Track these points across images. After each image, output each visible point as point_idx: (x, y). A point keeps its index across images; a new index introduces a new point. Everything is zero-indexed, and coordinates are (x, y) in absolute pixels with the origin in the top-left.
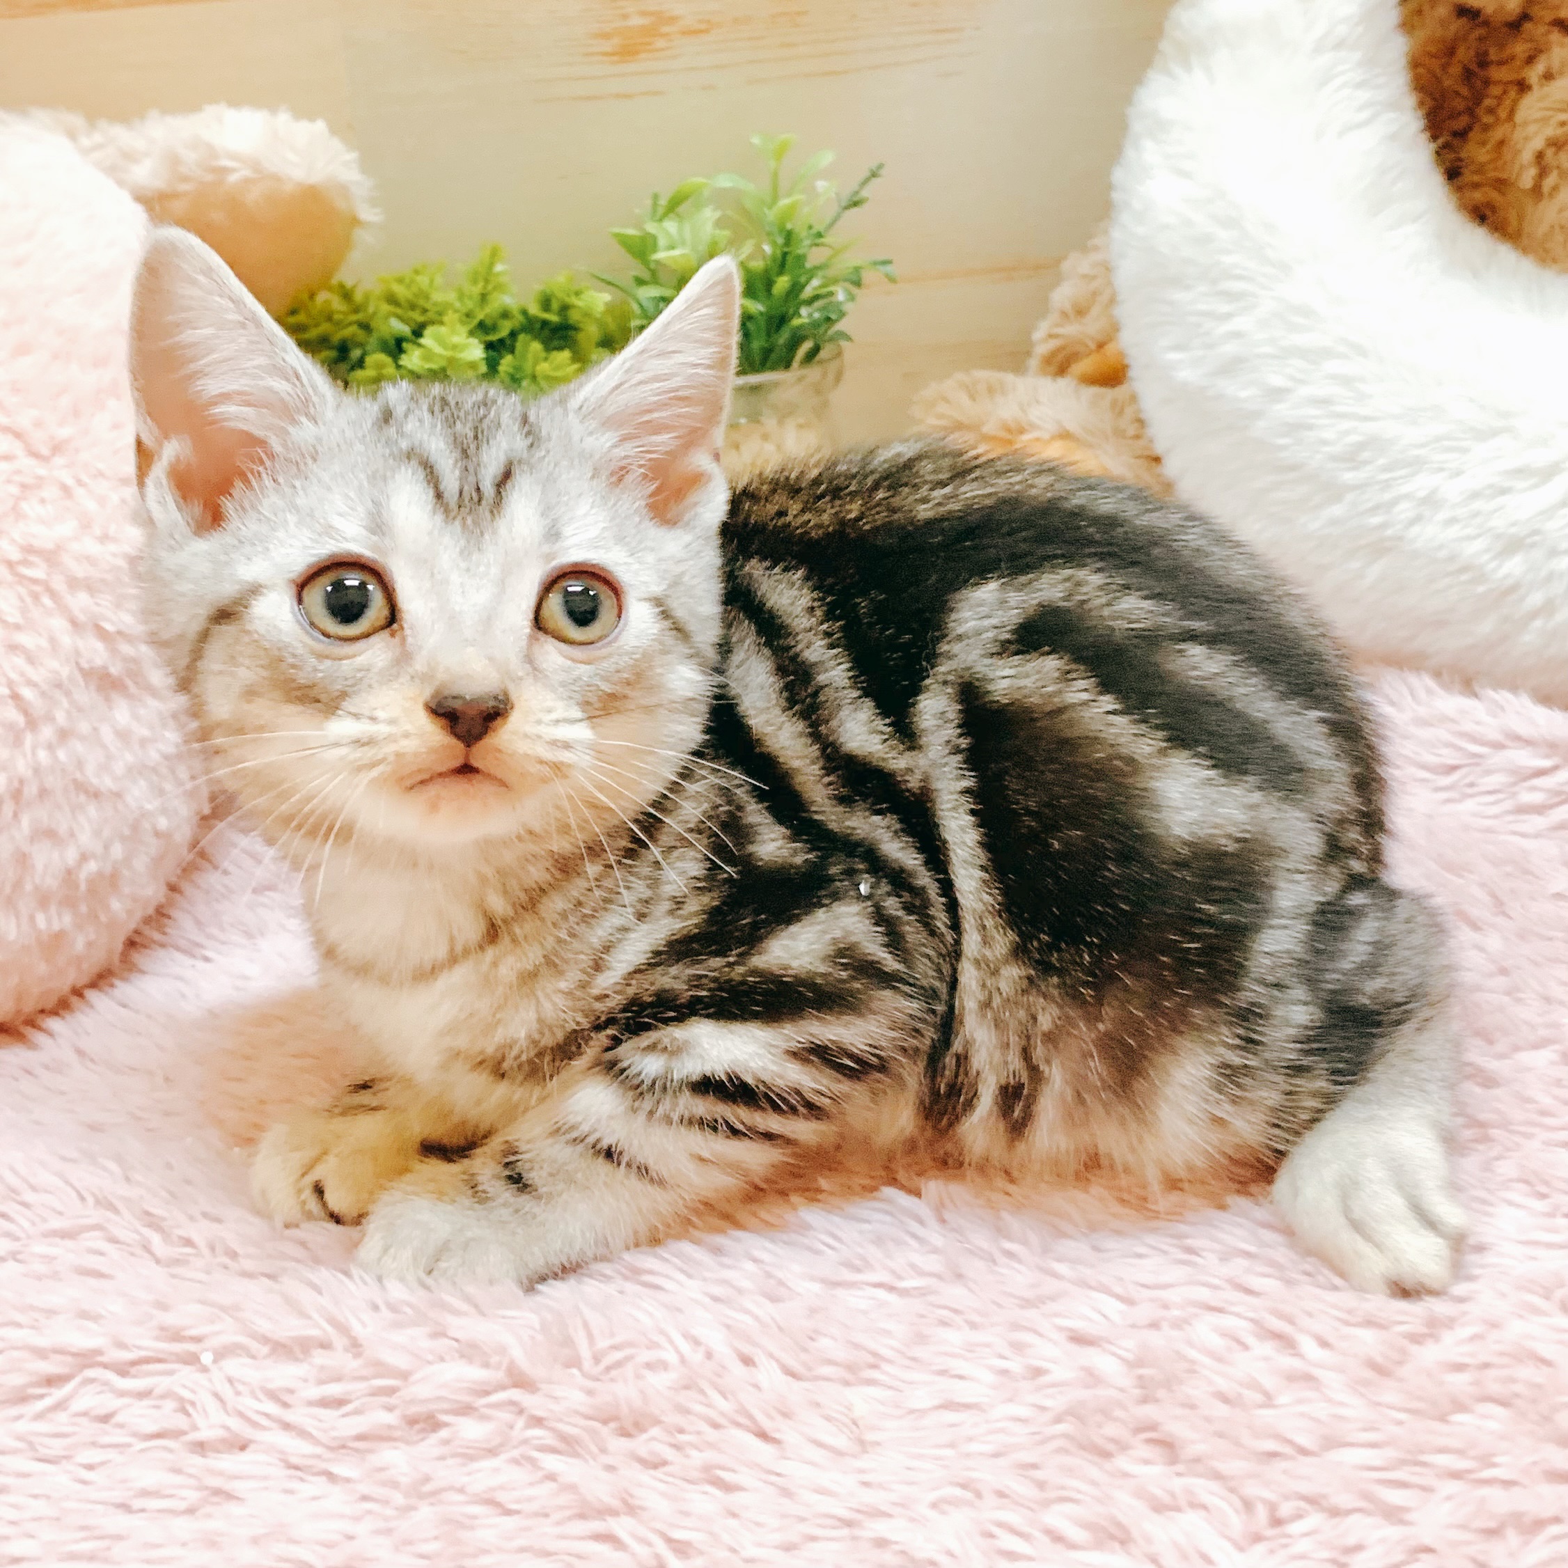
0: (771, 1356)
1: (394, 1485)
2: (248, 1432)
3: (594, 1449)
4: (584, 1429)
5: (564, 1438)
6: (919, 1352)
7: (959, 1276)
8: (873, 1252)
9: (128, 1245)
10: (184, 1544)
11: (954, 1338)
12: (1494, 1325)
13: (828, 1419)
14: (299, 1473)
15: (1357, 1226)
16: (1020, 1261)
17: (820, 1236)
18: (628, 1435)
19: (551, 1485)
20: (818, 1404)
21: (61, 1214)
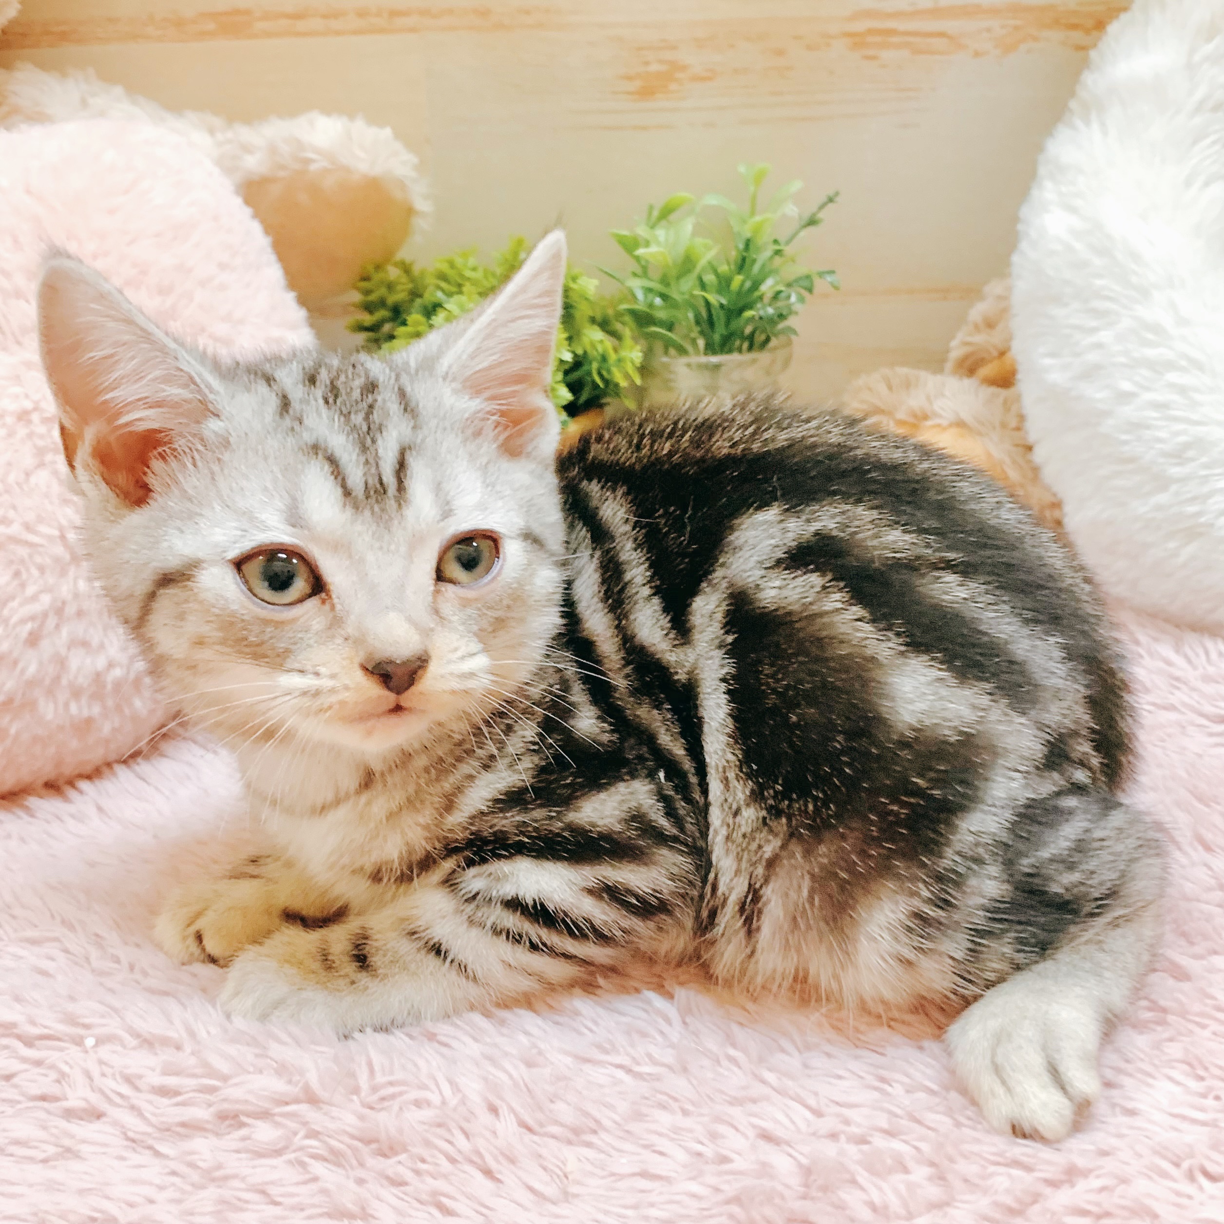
0: (512, 1110)
1: (192, 1165)
2: (104, 1106)
3: (354, 1162)
4: (349, 1146)
5: (332, 1151)
6: (634, 1127)
7: (685, 1070)
8: (621, 1040)
9: (75, 955)
10: (31, 1186)
11: (664, 1119)
13: (545, 1169)
14: (134, 1145)
15: (997, 1070)
16: (740, 1067)
17: (585, 1022)
18: (385, 1156)
19: (314, 1187)
20: (540, 1156)
21: (35, 926)
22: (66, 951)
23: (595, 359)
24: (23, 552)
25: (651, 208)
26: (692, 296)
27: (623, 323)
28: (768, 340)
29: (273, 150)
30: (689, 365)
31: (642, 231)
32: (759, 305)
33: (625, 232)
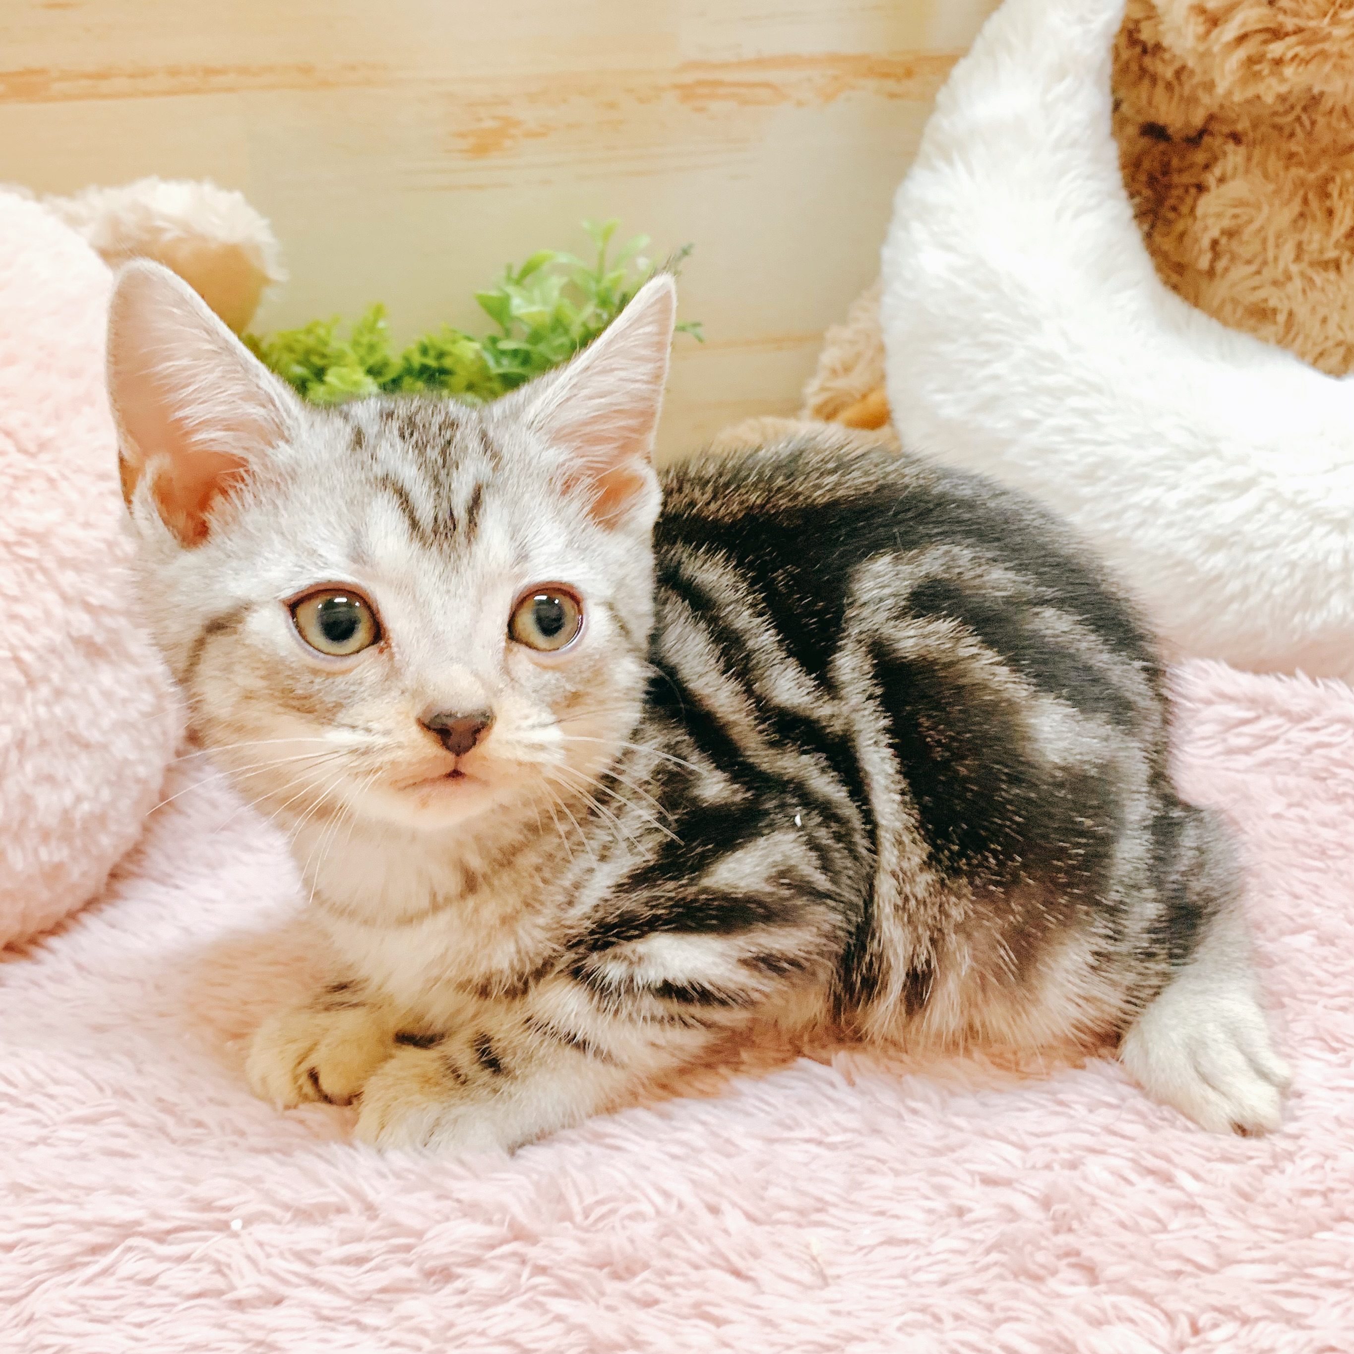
0: (734, 1204)
2: (280, 1289)
3: (593, 1292)
4: (584, 1275)
5: (566, 1283)
6: (859, 1196)
7: (877, 1131)
8: (801, 1113)
12: (1329, 1156)
13: (791, 1257)
15: (1206, 1079)
20: (780, 1245)
21: (83, 1103)
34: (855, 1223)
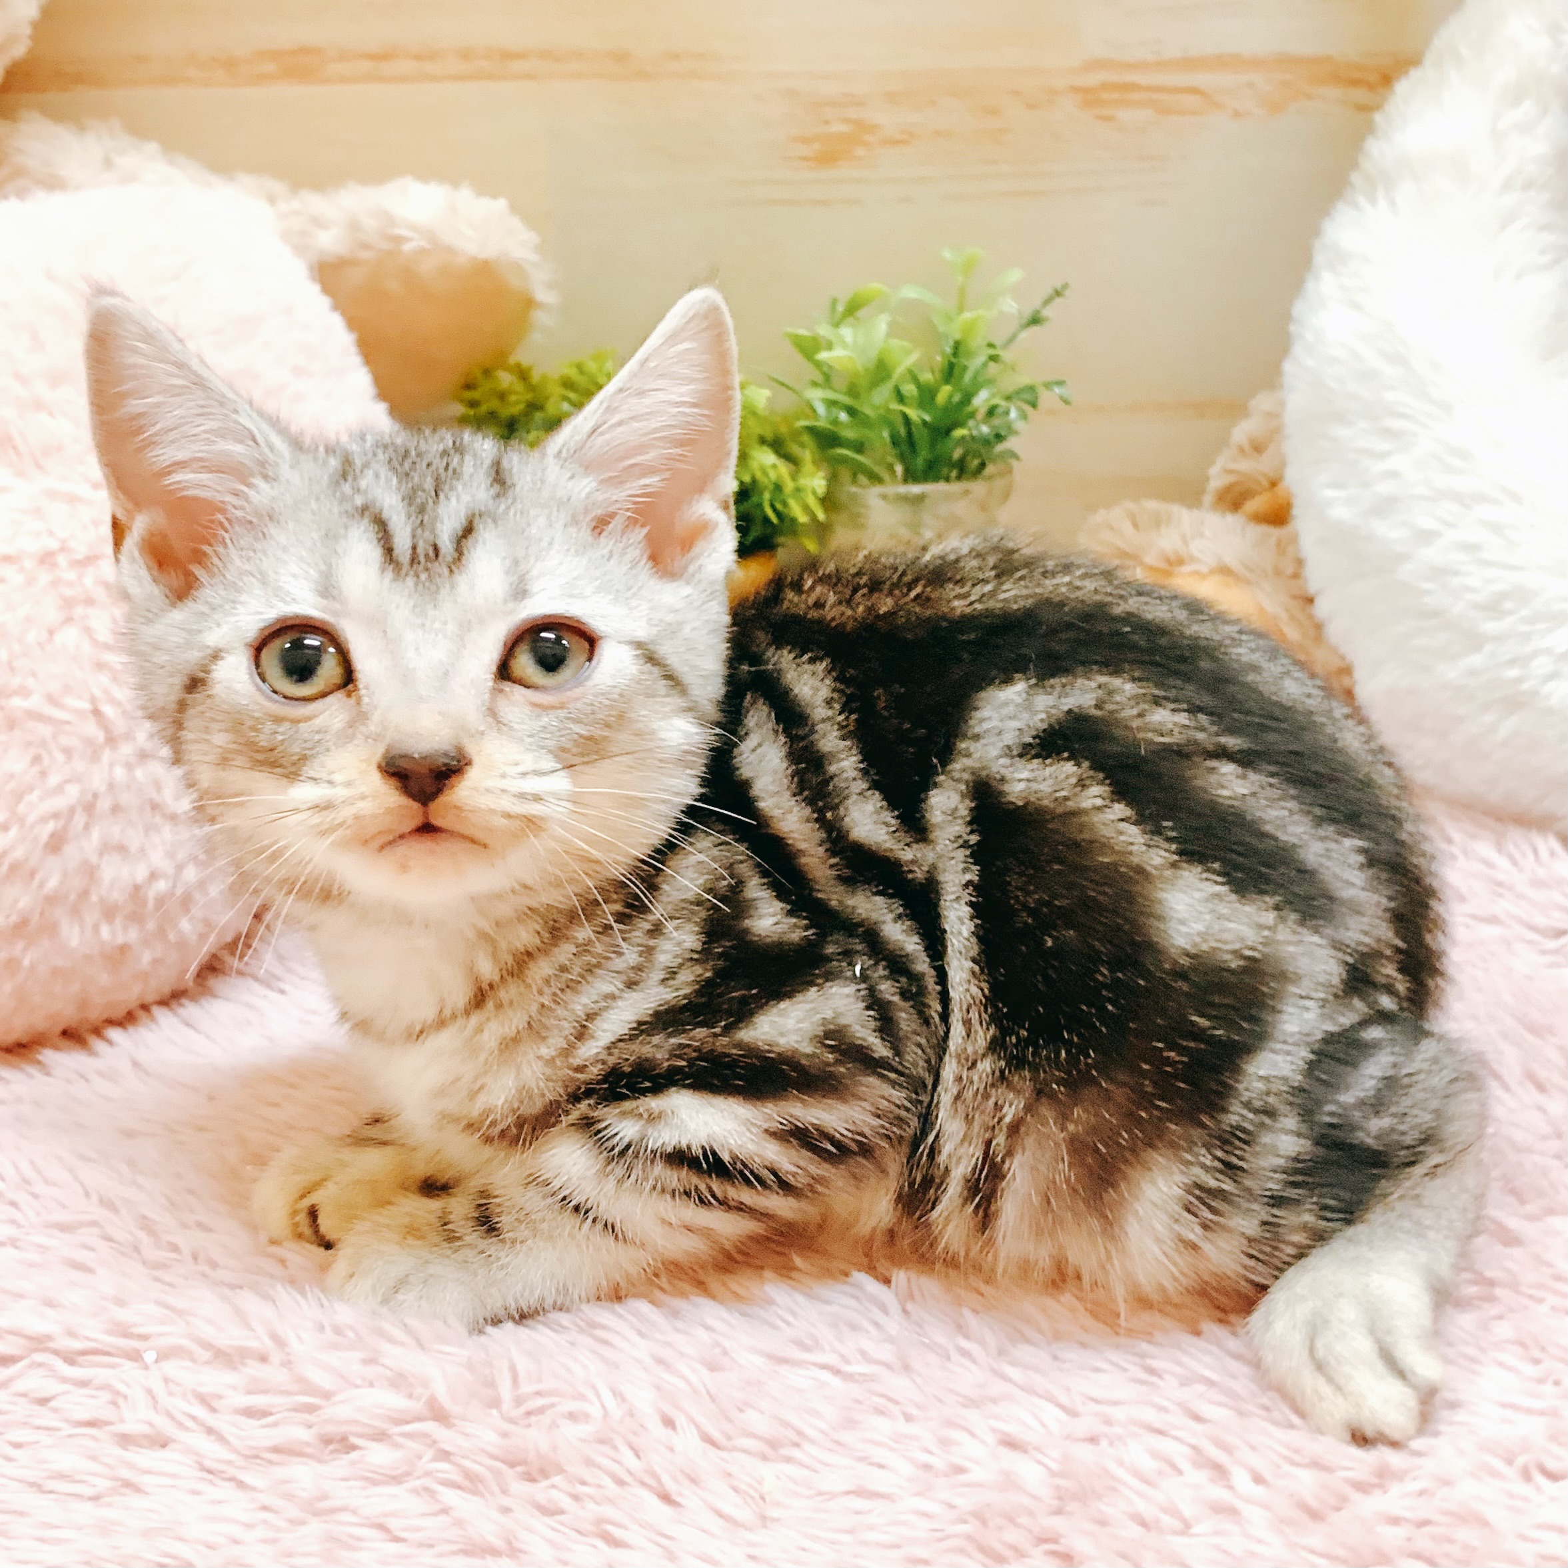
0: (692, 1421)
1: (289, 1497)
2: (169, 1429)
3: (496, 1489)
4: (489, 1468)
5: (467, 1474)
6: (847, 1437)
8: (826, 1334)
9: (120, 1244)
10: (80, 1528)
11: (882, 1427)
12: (1447, 1483)
13: (736, 1490)
14: (211, 1477)
15: (1320, 1365)
16: (975, 1362)
17: (780, 1312)
18: (532, 1480)
19: (443, 1518)
20: (729, 1475)
21: (64, 1207)
22: (109, 1239)
23: (766, 487)
24: (45, 730)
25: (834, 302)
26: (888, 410)
27: (802, 445)
28: (983, 465)
29: (354, 226)
30: (884, 497)
31: (824, 330)
32: (971, 423)
33: (803, 332)
34: (827, 1465)
